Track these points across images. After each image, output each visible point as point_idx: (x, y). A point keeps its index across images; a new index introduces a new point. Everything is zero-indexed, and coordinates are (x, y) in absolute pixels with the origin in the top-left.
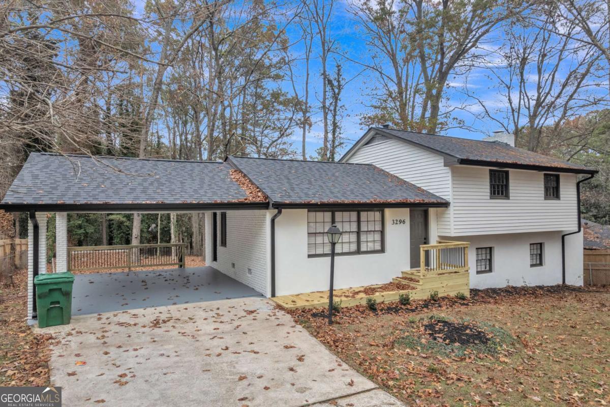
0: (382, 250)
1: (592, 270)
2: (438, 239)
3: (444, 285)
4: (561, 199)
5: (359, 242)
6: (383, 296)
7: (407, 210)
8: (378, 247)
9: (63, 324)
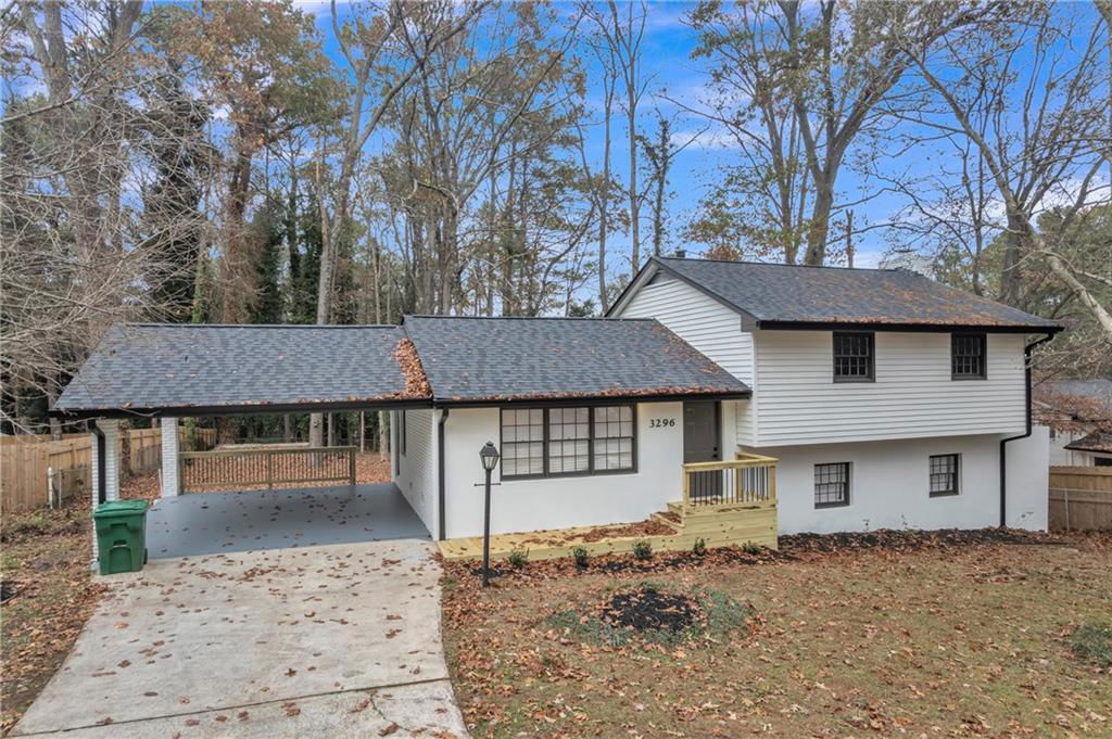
0: (634, 469)
1: (1069, 501)
2: (738, 451)
3: (727, 529)
4: (989, 377)
5: (591, 456)
6: (610, 544)
7: (680, 404)
8: (627, 463)
9: (131, 570)
